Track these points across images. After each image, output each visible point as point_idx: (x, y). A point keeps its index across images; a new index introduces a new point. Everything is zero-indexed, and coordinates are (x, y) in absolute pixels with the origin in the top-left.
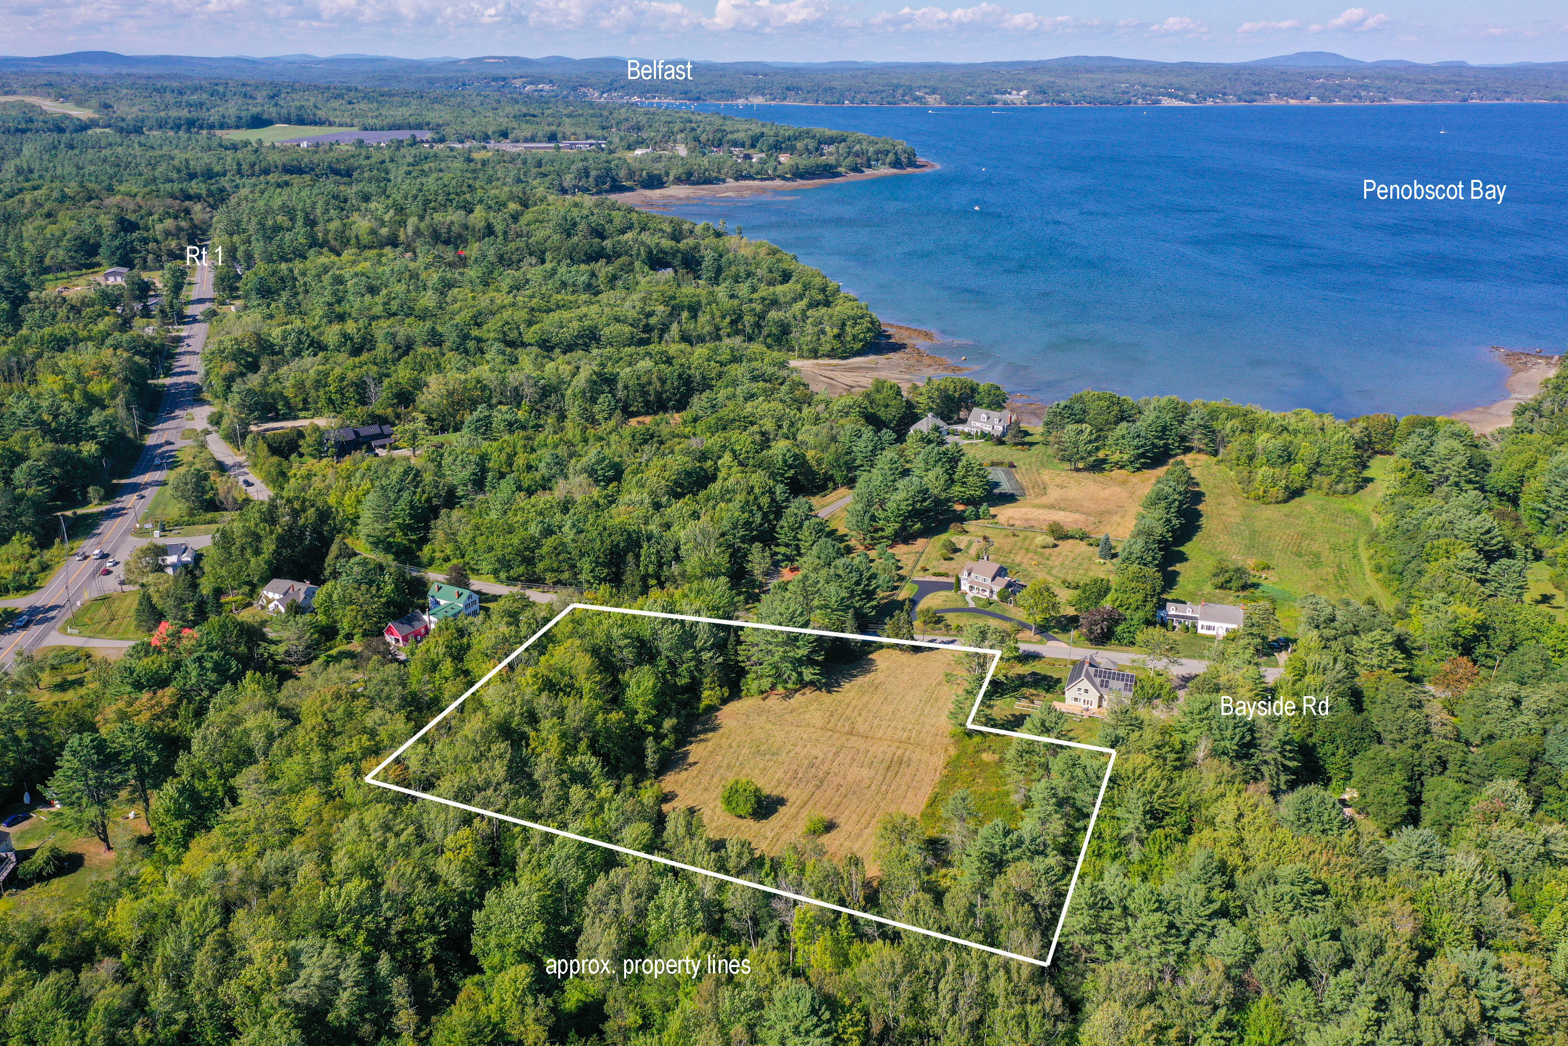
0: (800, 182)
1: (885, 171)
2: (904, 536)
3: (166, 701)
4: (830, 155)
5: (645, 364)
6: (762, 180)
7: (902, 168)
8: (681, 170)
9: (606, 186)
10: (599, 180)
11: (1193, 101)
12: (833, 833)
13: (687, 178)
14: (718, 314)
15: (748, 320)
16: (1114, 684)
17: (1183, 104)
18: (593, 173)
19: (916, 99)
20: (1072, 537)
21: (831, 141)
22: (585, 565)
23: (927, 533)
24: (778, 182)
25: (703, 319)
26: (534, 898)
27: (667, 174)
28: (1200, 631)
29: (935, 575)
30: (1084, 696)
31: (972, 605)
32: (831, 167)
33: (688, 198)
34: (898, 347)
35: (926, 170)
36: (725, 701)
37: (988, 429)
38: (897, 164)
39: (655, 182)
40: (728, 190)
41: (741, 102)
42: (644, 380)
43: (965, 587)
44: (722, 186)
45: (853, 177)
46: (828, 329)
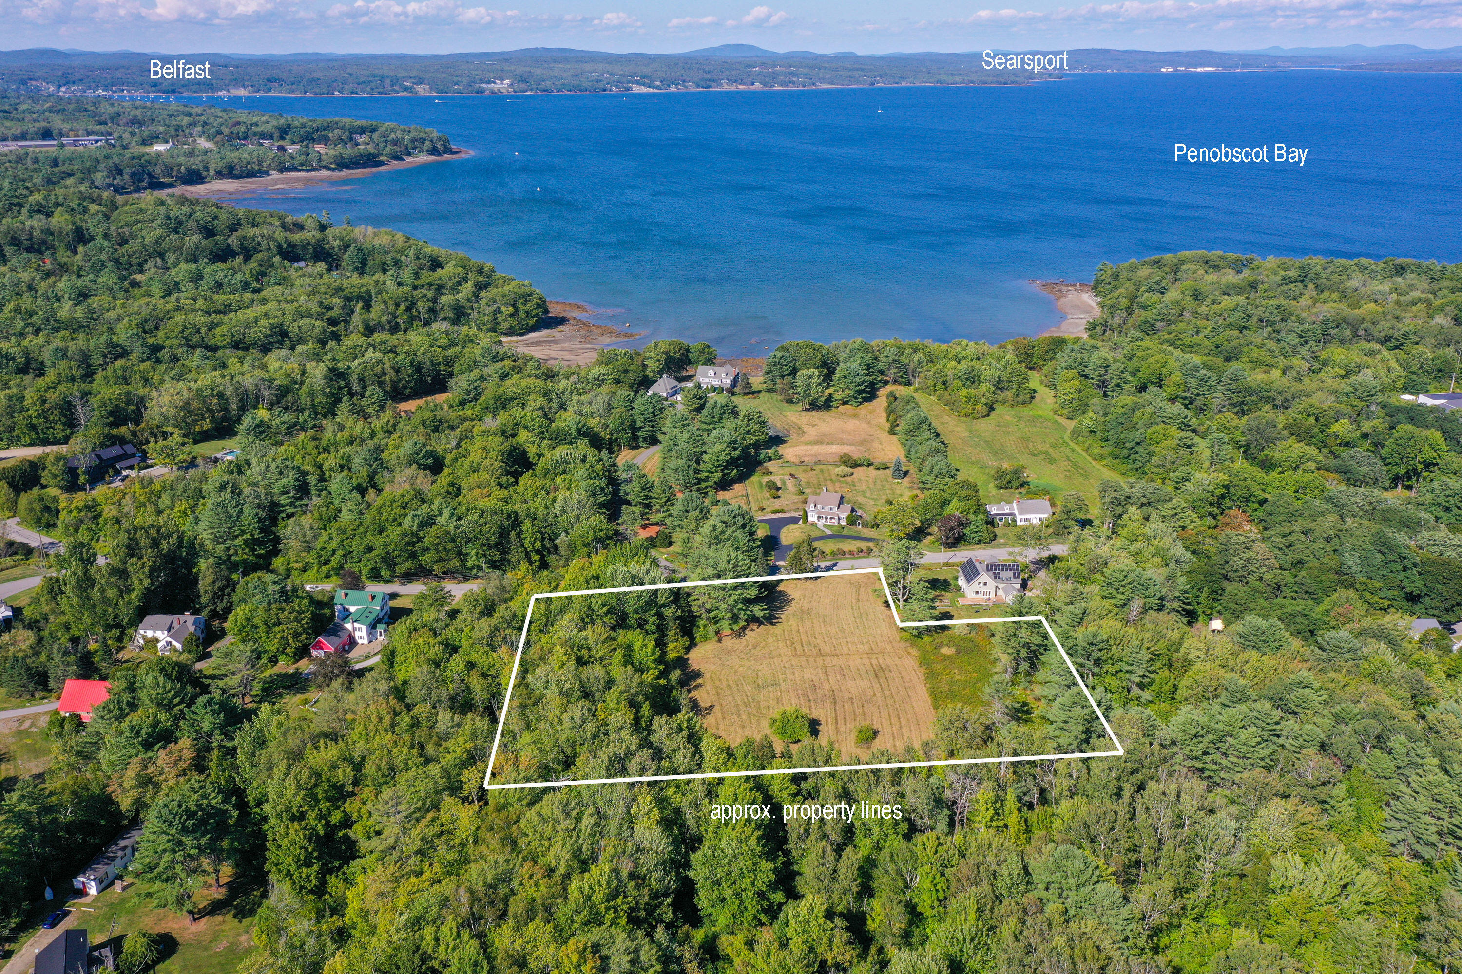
0: (345, 173)
1: (424, 158)
2: (724, 485)
3: (188, 755)
4: (364, 144)
5: (371, 355)
6: (307, 171)
7: (439, 154)
8: (221, 164)
9: (144, 184)
10: (136, 178)
11: (659, 88)
12: (879, 736)
13: (229, 172)
14: (390, 302)
15: (422, 306)
16: (1004, 574)
17: (651, 90)
18: (127, 171)
19: (406, 89)
20: (861, 465)
21: (362, 131)
22: (472, 551)
23: (742, 478)
24: (324, 173)
25: (377, 308)
26: (753, 841)
27: (207, 169)
28: (1019, 523)
29: (773, 512)
30: (984, 589)
31: (828, 532)
32: (374, 156)
33: (237, 192)
34: (561, 321)
35: (463, 155)
36: (688, 650)
37: (717, 383)
38: (433, 151)
39: (195, 177)
40: (276, 182)
41: (222, 93)
42: (378, 369)
43: (812, 518)
44: (266, 179)
45: (395, 164)
46: (503, 308)
